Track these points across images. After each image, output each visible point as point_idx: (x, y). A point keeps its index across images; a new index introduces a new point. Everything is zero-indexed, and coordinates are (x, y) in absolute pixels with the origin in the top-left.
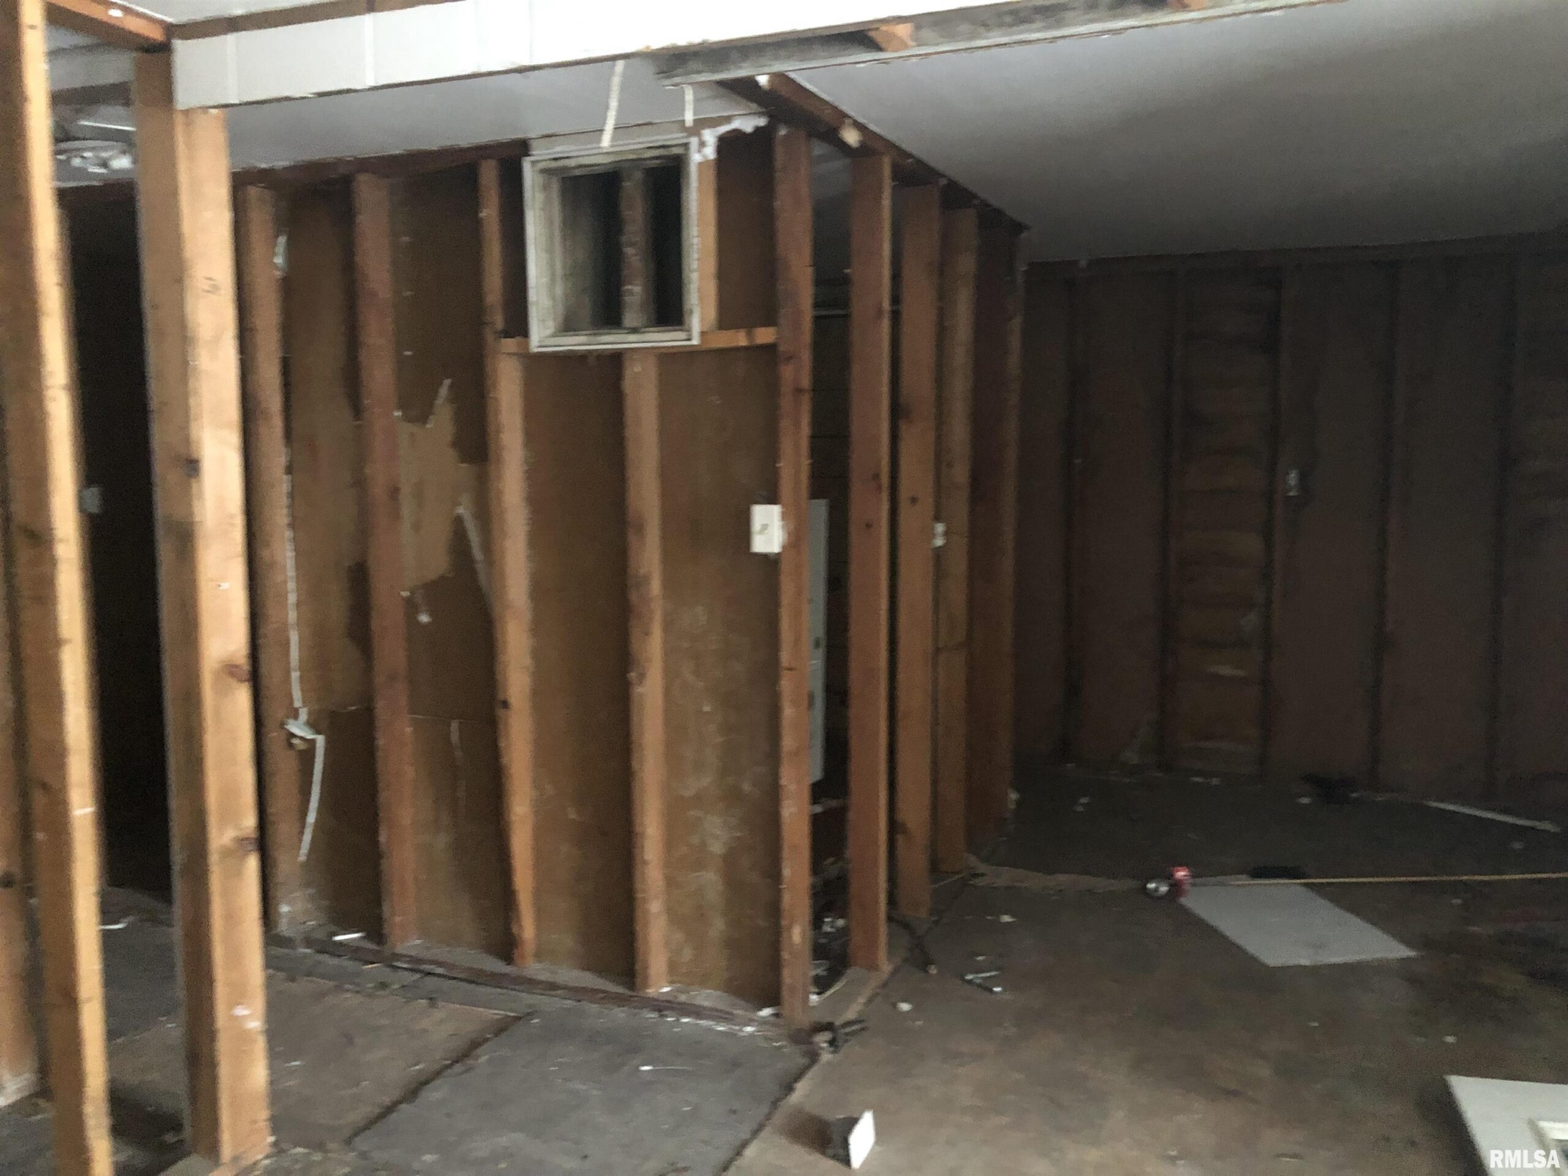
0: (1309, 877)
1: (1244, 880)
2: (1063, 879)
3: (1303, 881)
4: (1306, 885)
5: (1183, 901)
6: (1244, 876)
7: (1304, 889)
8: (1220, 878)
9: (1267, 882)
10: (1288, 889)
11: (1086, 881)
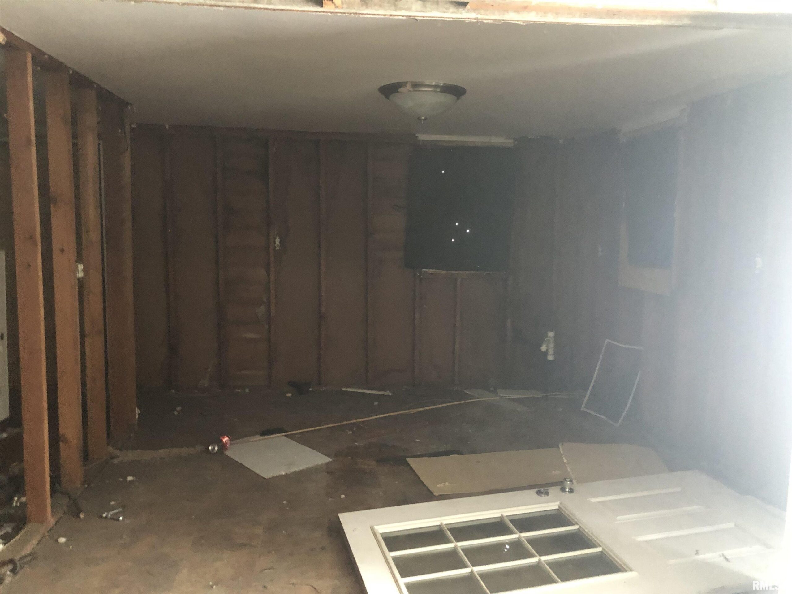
0: (287, 432)
1: (258, 438)
2: (162, 452)
3: (284, 434)
4: (286, 436)
5: (227, 453)
6: (257, 436)
7: (286, 438)
8: (245, 439)
9: (269, 437)
10: (278, 439)
11: (175, 451)
